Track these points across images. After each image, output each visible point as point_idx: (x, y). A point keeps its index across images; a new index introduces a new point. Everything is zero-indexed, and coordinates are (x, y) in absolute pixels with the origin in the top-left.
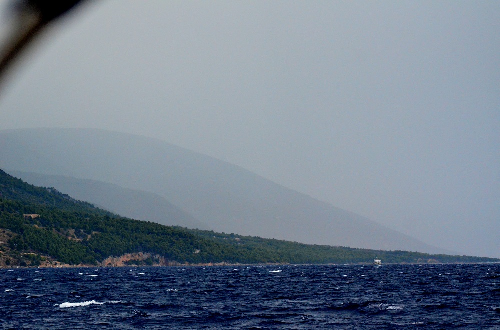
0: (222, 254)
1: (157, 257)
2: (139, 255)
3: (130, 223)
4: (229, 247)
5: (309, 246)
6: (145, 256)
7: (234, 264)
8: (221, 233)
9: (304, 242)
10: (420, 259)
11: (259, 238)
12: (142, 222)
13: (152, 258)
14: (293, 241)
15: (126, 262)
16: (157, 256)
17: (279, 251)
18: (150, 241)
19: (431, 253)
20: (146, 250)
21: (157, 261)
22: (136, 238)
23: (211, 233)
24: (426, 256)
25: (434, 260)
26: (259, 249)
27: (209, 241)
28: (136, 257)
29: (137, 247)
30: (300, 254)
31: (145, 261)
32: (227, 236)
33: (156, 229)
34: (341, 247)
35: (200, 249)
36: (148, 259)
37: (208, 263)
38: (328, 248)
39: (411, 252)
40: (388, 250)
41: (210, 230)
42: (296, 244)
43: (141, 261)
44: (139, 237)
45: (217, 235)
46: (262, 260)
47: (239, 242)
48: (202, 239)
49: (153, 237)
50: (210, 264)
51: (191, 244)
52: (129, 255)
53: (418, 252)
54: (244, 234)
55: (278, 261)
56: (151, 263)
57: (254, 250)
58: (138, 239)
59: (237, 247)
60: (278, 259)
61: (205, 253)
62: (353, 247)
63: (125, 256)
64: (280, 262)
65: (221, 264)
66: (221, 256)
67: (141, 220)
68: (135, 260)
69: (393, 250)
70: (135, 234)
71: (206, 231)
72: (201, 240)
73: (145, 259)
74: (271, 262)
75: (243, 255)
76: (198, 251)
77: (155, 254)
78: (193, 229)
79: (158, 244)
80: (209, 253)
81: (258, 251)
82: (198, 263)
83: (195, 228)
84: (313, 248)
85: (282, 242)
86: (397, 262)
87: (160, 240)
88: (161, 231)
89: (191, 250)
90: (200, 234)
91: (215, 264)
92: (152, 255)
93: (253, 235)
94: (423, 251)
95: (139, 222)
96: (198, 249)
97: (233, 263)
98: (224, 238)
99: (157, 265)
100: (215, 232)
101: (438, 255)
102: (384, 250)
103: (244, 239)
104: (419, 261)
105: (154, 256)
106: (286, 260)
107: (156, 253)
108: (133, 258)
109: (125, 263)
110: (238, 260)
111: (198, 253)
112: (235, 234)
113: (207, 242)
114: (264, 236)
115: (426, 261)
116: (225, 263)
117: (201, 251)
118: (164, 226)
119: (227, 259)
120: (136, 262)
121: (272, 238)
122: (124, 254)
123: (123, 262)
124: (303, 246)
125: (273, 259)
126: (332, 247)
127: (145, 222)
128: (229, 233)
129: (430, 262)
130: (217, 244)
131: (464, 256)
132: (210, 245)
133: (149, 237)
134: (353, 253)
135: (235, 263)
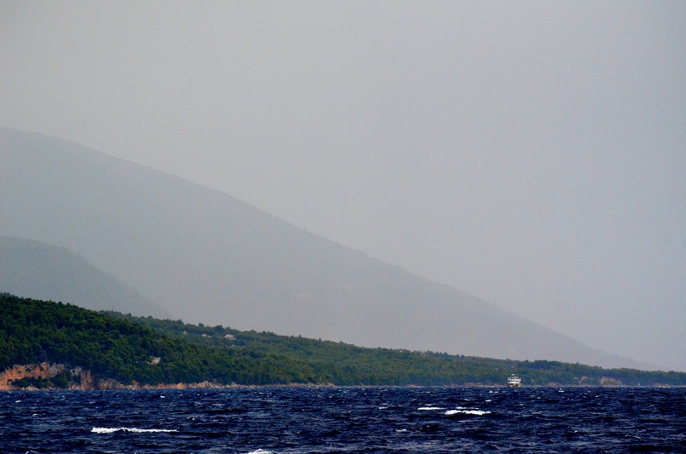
0: (204, 367)
1: (77, 373)
2: (42, 369)
3: (22, 306)
4: (216, 353)
5: (370, 350)
6: (54, 370)
7: (228, 386)
8: (197, 325)
9: (359, 344)
10: (583, 378)
11: (272, 334)
12: (46, 303)
13: (68, 374)
14: (337, 341)
15: (16, 383)
16: (77, 371)
17: (311, 360)
18: (64, 341)
19: (605, 367)
20: (54, 358)
21: (77, 380)
22: (36, 335)
23: (177, 326)
24: (596, 372)
25: (612, 380)
26: (274, 357)
27: (177, 342)
28: (37, 373)
29: (38, 353)
30: (354, 368)
31: (52, 380)
32: (209, 331)
33: (76, 318)
34: (430, 353)
35: (162, 356)
36: (58, 375)
37: (177, 384)
38: (406, 356)
39: (567, 365)
40: (522, 359)
41: (176, 320)
42: (342, 347)
43: (45, 380)
44: (42, 334)
45: (190, 329)
46: (282, 378)
47: (235, 342)
48: (164, 337)
49: (68, 333)
50: (180, 386)
51: (144, 346)
52: (22, 368)
53: (580, 363)
54: (243, 327)
55: (311, 380)
56: (66, 384)
57: (265, 359)
58: (40, 338)
59: (231, 352)
60: (313, 376)
61: (171, 364)
62: (454, 354)
63: (14, 372)
64: (315, 382)
65: (202, 385)
66: (202, 370)
67: (44, 300)
68: (33, 378)
69: (532, 360)
70: (33, 327)
71: (168, 321)
72: (161, 340)
73: (52, 376)
74: (299, 381)
75: (245, 368)
76: (157, 361)
77: (74, 367)
78: (142, 317)
79: (80, 348)
80: (178, 365)
81: (273, 360)
82: (157, 384)
83: (146, 316)
84: (377, 356)
85: (317, 344)
86: (540, 383)
87: (84, 338)
88: (84, 321)
89: (144, 359)
90: (157, 326)
91: (190, 386)
92: (68, 368)
93: (259, 330)
94: (591, 362)
95: (40, 304)
96: (156, 356)
97: (225, 383)
98: (204, 335)
99: (77, 388)
100: (185, 323)
101: (619, 370)
102: (513, 359)
103: (243, 338)
104: (584, 382)
105: (71, 371)
106: (327, 377)
107: (75, 364)
108: (30, 375)
109: (14, 384)
110: (234, 379)
111: (158, 365)
112: (224, 327)
113: (173, 344)
114: (280, 331)
115: (595, 382)
116: (210, 384)
117: (163, 360)
118: (89, 311)
119: (214, 376)
120: (37, 382)
121: (296, 335)
122: (12, 368)
123: (10, 383)
124: (356, 351)
125: (302, 376)
126: (413, 354)
127: (54, 303)
128: (213, 325)
129: (605, 383)
130: (193, 347)
131: (672, 373)
132: (180, 349)
133: (61, 333)
134: (455, 366)
135: (230, 384)
